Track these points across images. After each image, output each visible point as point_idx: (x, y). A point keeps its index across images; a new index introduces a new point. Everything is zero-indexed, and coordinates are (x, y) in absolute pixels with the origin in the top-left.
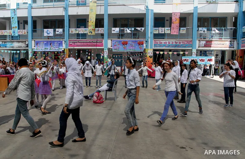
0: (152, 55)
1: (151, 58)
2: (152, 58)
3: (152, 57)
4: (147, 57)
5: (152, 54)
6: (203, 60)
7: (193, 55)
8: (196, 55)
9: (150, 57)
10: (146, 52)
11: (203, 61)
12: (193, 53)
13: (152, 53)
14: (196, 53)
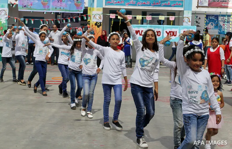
0: (101, 21)
1: (98, 27)
2: (101, 27)
3: (100, 25)
4: (91, 25)
5: (101, 19)
6: (173, 33)
7: (184, 24)
8: (190, 23)
9: (96, 24)
10: (89, 14)
11: (173, 35)
12: (186, 20)
13: (102, 16)
14: (190, 18)
